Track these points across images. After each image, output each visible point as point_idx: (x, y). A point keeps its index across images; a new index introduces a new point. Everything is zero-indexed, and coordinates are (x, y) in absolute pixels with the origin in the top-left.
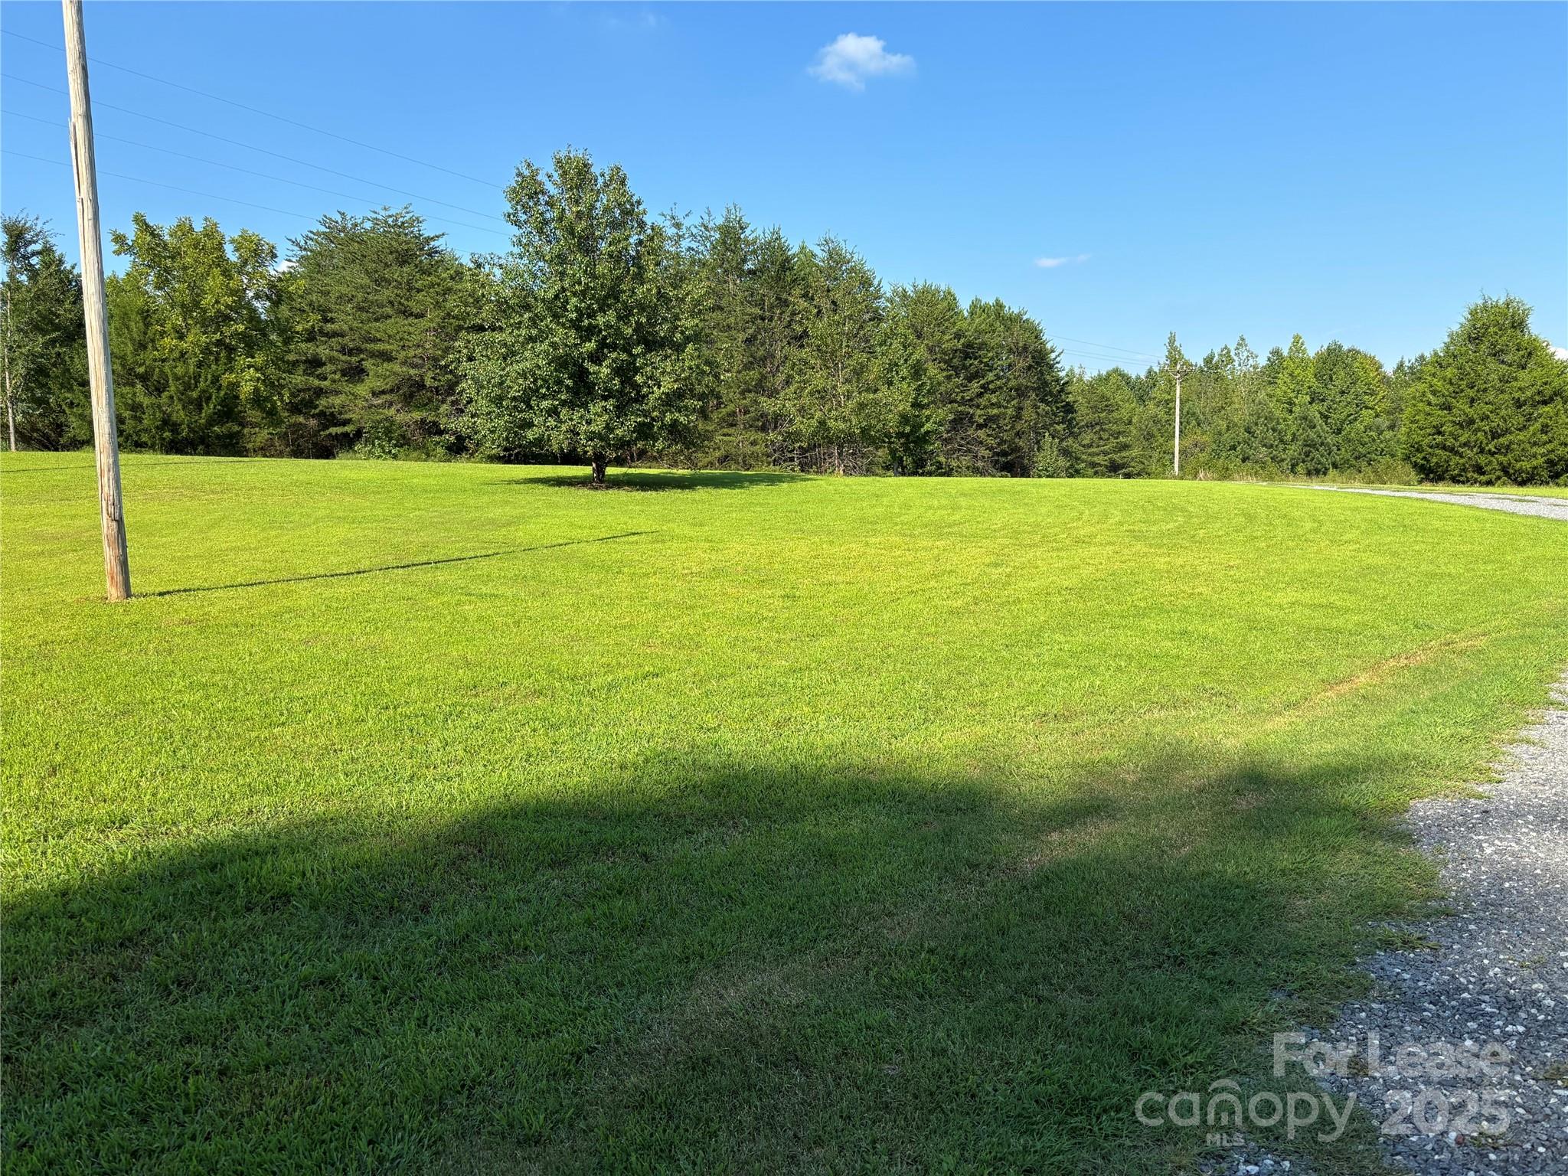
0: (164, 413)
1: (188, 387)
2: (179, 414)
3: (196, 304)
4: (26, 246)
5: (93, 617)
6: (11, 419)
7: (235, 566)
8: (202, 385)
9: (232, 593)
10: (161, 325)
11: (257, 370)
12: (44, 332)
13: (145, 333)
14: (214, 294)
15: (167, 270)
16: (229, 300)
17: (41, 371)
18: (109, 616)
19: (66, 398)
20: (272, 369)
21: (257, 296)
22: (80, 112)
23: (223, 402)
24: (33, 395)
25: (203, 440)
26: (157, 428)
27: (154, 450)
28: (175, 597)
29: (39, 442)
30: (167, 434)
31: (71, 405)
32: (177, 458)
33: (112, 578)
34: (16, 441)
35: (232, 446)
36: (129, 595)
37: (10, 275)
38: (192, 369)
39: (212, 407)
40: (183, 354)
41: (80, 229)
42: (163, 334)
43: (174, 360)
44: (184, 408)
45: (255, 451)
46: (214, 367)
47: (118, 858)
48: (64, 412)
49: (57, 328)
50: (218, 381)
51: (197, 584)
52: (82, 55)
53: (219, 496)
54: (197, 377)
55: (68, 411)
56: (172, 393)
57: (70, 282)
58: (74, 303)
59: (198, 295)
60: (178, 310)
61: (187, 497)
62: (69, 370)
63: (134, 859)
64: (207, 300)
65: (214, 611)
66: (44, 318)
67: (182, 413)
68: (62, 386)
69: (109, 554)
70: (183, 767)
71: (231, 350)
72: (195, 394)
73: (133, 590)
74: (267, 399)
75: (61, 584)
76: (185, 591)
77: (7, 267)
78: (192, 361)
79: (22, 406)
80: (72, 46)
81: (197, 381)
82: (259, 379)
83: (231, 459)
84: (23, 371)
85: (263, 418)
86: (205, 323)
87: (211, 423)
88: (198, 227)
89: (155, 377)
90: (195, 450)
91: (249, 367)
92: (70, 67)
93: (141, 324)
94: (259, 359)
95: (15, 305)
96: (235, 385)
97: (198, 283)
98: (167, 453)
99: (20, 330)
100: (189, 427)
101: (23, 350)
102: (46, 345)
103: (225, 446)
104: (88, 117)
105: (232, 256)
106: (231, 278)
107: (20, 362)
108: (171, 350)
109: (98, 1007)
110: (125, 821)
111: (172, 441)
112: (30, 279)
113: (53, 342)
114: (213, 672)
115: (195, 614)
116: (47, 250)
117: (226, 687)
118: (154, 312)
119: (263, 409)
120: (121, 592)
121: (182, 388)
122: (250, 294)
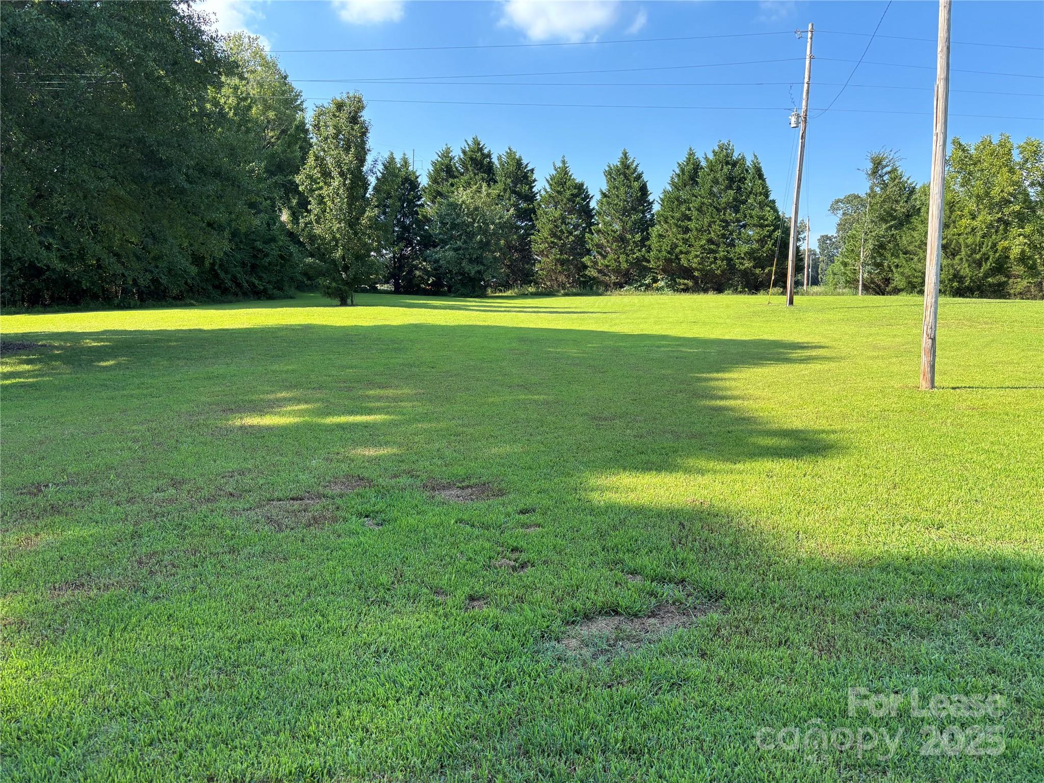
0: (955, 270)
1: (974, 251)
2: (966, 270)
3: (987, 194)
4: (882, 169)
5: (911, 398)
6: (861, 277)
7: (1003, 374)
8: (984, 250)
9: (1002, 392)
10: (961, 211)
11: (1025, 237)
12: (886, 222)
13: (950, 217)
14: (1001, 185)
15: (970, 173)
16: (1011, 189)
17: (882, 246)
18: (921, 398)
19: (894, 263)
20: (1037, 236)
21: (1032, 185)
22: (942, 77)
23: (997, 261)
24: (875, 261)
25: (979, 288)
26: (949, 280)
27: (945, 295)
28: (963, 391)
29: (874, 290)
30: (955, 284)
31: (897, 266)
32: (961, 300)
33: (924, 375)
34: (862, 289)
35: (999, 292)
36: (933, 387)
37: (872, 189)
38: (978, 239)
39: (989, 264)
40: (973, 229)
41: (934, 152)
42: (961, 217)
43: (966, 234)
44: (969, 266)
45: (1015, 295)
46: (994, 237)
47: (939, 547)
48: (892, 271)
49: (894, 218)
50: (995, 246)
51: (977, 384)
52: (948, 39)
53: (990, 326)
54: (981, 245)
55: (894, 270)
56: (963, 256)
57: (905, 188)
58: (906, 202)
59: (989, 188)
60: (974, 199)
61: (966, 325)
62: (898, 244)
63: (949, 550)
64: (994, 192)
65: (990, 403)
66: (888, 213)
67: (967, 270)
68: (892, 255)
69: (925, 360)
70: (976, 501)
71: (1007, 224)
72: (978, 256)
73: (936, 384)
74: (1030, 258)
75: (891, 376)
76: (969, 387)
77: (869, 184)
78: (980, 234)
79: (868, 268)
80: (942, 35)
81: (981, 247)
82: (1026, 243)
83: (998, 300)
84: (871, 247)
85: (1025, 272)
86: (991, 207)
87: (986, 276)
88: (995, 142)
89: (952, 246)
90: (973, 294)
91: (1019, 235)
92: (939, 49)
93: (948, 211)
94: (1028, 229)
95: (872, 206)
96: (1007, 249)
97: (990, 180)
98: (954, 296)
99: (872, 221)
100: (971, 278)
101: (873, 234)
102: (887, 230)
103: (994, 292)
104: (947, 79)
105: (1017, 157)
106: (1014, 173)
107: (870, 241)
108: (966, 228)
109: (933, 631)
110: (940, 526)
111: (958, 288)
112: (882, 189)
113: (891, 227)
114: (992, 443)
115: (977, 403)
116: (894, 170)
117: (1002, 454)
118: (958, 203)
119: (1026, 265)
120: (929, 385)
121: (969, 253)
122: (1027, 183)
